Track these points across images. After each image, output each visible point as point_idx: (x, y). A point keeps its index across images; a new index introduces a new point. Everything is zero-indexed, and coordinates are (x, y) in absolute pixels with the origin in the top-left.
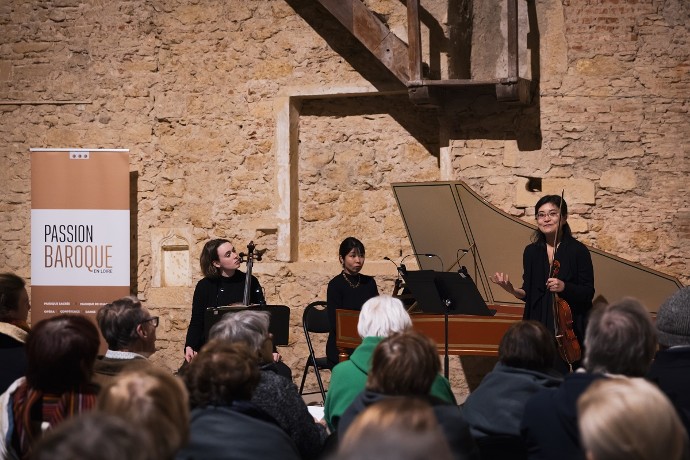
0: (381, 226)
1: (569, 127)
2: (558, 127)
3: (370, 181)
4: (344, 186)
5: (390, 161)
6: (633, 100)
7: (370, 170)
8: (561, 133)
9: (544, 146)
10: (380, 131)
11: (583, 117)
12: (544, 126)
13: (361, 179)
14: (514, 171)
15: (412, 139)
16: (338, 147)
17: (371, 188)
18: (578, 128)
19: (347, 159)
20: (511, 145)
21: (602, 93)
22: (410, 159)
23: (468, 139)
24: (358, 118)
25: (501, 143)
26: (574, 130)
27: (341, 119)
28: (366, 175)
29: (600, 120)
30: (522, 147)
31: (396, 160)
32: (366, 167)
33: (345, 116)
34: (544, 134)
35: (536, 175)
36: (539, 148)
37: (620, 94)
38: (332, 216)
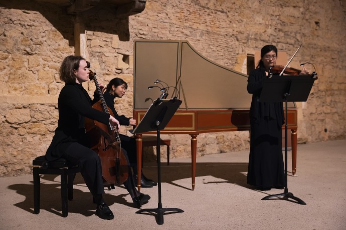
0: (36, 77)
1: (142, 32)
2: (136, 31)
3: (28, 49)
4: (12, 51)
5: (41, 39)
6: (166, 24)
7: (28, 43)
8: (138, 34)
9: (131, 39)
10: (34, 21)
11: (147, 28)
12: (130, 30)
13: (22, 47)
14: (117, 51)
15: (54, 28)
16: (7, 27)
17: (28, 54)
18: (145, 33)
19: (14, 35)
20: (116, 37)
21: (154, 18)
22: (53, 39)
23: (94, 31)
24: (20, 11)
25: (111, 35)
26: (143, 34)
27: (7, 10)
28: (26, 45)
29: (154, 31)
30: (121, 39)
31: (44, 39)
32: (26, 41)
33: (10, 8)
34: (131, 33)
35: (127, 53)
36: (128, 40)
37: (161, 20)
38: (5, 68)
